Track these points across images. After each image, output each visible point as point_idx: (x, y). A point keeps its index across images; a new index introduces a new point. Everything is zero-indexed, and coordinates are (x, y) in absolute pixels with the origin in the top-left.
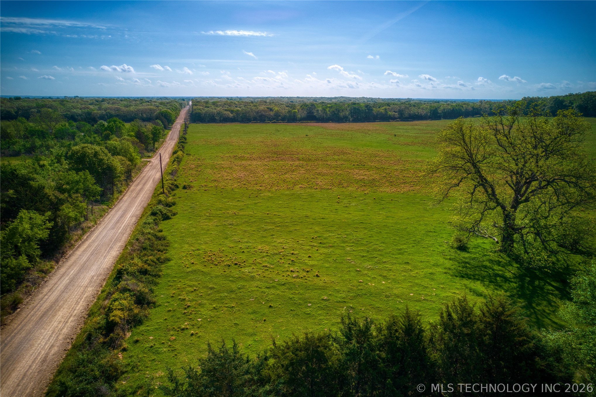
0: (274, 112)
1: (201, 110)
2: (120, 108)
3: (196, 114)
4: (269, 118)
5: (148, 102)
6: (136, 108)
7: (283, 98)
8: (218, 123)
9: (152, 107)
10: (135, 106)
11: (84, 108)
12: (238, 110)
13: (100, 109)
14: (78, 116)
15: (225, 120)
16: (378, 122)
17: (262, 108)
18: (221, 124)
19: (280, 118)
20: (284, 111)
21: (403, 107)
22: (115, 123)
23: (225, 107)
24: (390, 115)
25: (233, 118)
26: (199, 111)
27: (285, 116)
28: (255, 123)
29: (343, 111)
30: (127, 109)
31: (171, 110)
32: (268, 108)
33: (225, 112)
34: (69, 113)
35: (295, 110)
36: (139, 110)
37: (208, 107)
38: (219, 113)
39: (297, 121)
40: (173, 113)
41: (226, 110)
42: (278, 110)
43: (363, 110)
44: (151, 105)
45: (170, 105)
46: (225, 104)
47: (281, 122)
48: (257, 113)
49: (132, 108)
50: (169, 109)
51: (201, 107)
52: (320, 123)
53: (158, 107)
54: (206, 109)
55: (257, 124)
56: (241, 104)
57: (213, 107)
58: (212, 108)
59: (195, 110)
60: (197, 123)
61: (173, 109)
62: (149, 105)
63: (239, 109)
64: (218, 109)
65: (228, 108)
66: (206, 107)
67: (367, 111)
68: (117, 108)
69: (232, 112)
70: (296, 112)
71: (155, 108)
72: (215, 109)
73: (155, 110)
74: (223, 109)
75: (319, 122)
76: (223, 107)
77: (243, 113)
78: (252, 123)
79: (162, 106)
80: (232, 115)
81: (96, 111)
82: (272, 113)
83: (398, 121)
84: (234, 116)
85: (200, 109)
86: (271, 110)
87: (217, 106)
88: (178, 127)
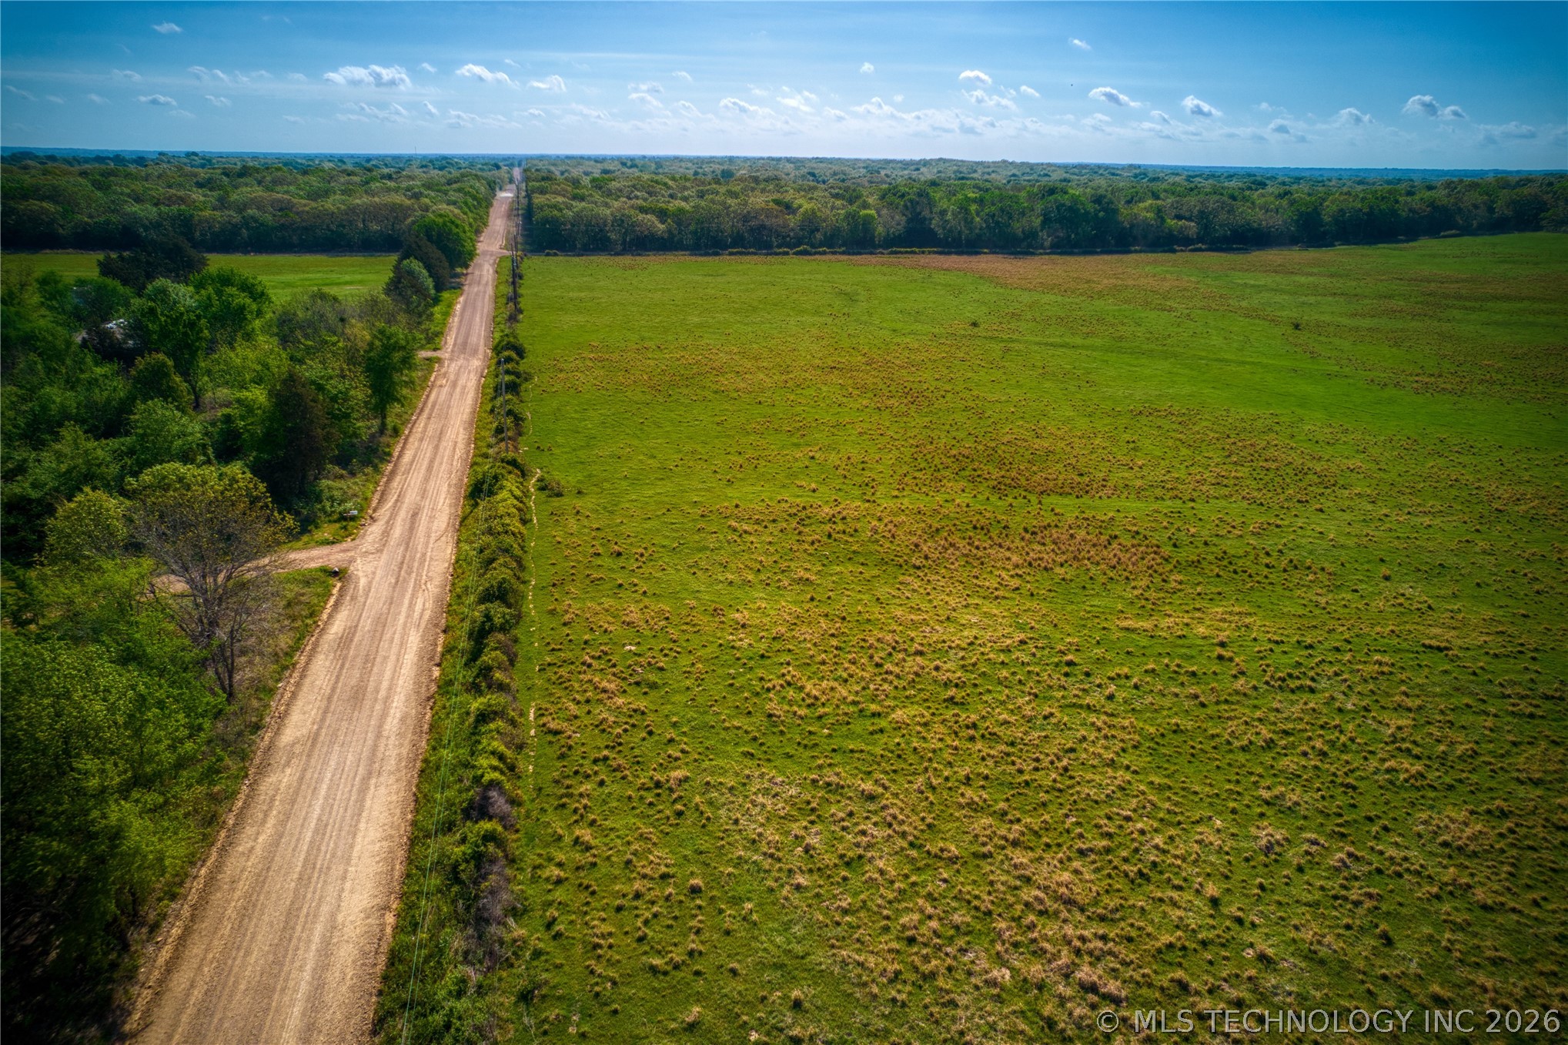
0: (799, 217)
1: (561, 210)
2: (289, 201)
3: (546, 221)
4: (784, 238)
5: (390, 177)
6: (343, 202)
7: (779, 160)
8: (617, 254)
9: (398, 199)
10: (343, 192)
11: (170, 201)
12: (681, 210)
13: (223, 203)
14: (146, 228)
15: (641, 243)
16: (1136, 252)
17: (758, 200)
18: (627, 260)
19: (819, 236)
20: (834, 213)
21: (1212, 203)
22: (219, 293)
23: (637, 197)
24: (1170, 230)
25: (666, 236)
26: (556, 212)
27: (838, 229)
28: (741, 253)
29: (1023, 214)
30: (314, 204)
31: (460, 208)
32: (777, 202)
33: (641, 217)
34: (114, 218)
35: (868, 212)
36: (353, 210)
37: (582, 199)
38: (620, 221)
39: (875, 247)
40: (466, 219)
41: (643, 210)
42: (813, 211)
43: (1087, 213)
44: (396, 190)
45: (459, 190)
46: (634, 186)
47: (824, 253)
48: (746, 218)
49: (333, 203)
50: (454, 203)
51: (560, 199)
52: (954, 257)
53: (417, 196)
54: (579, 205)
55: (748, 258)
56: (685, 188)
57: (597, 196)
58: (596, 203)
59: (541, 208)
60: (548, 255)
61: (466, 203)
62: (389, 190)
63: (683, 204)
64: (616, 204)
65: (645, 200)
66: (575, 197)
67: (1101, 214)
68: (279, 201)
69: (662, 214)
70: (871, 216)
71: (408, 202)
72: (606, 205)
73: (409, 208)
74: (632, 207)
75: (949, 253)
76: (629, 198)
77: (699, 222)
78: (731, 254)
79: (433, 194)
80: (662, 227)
81: (207, 213)
82: (793, 221)
83: (1200, 250)
84: (670, 231)
85: (555, 206)
86: (788, 207)
87: (609, 194)
88: (485, 272)
